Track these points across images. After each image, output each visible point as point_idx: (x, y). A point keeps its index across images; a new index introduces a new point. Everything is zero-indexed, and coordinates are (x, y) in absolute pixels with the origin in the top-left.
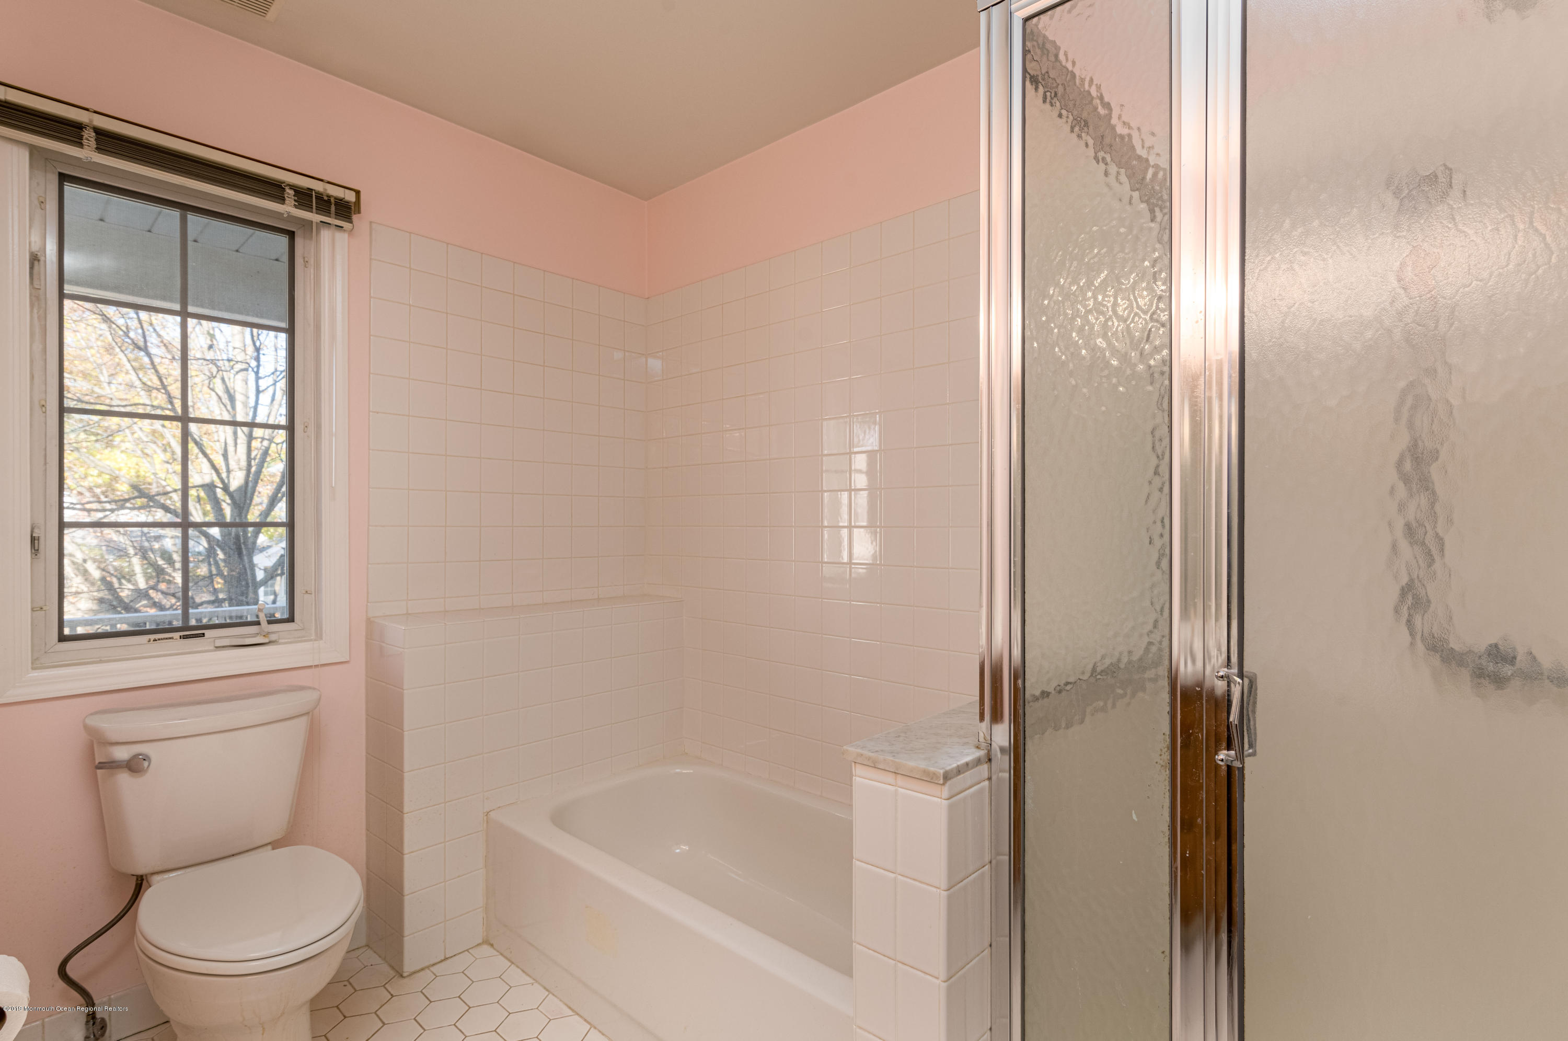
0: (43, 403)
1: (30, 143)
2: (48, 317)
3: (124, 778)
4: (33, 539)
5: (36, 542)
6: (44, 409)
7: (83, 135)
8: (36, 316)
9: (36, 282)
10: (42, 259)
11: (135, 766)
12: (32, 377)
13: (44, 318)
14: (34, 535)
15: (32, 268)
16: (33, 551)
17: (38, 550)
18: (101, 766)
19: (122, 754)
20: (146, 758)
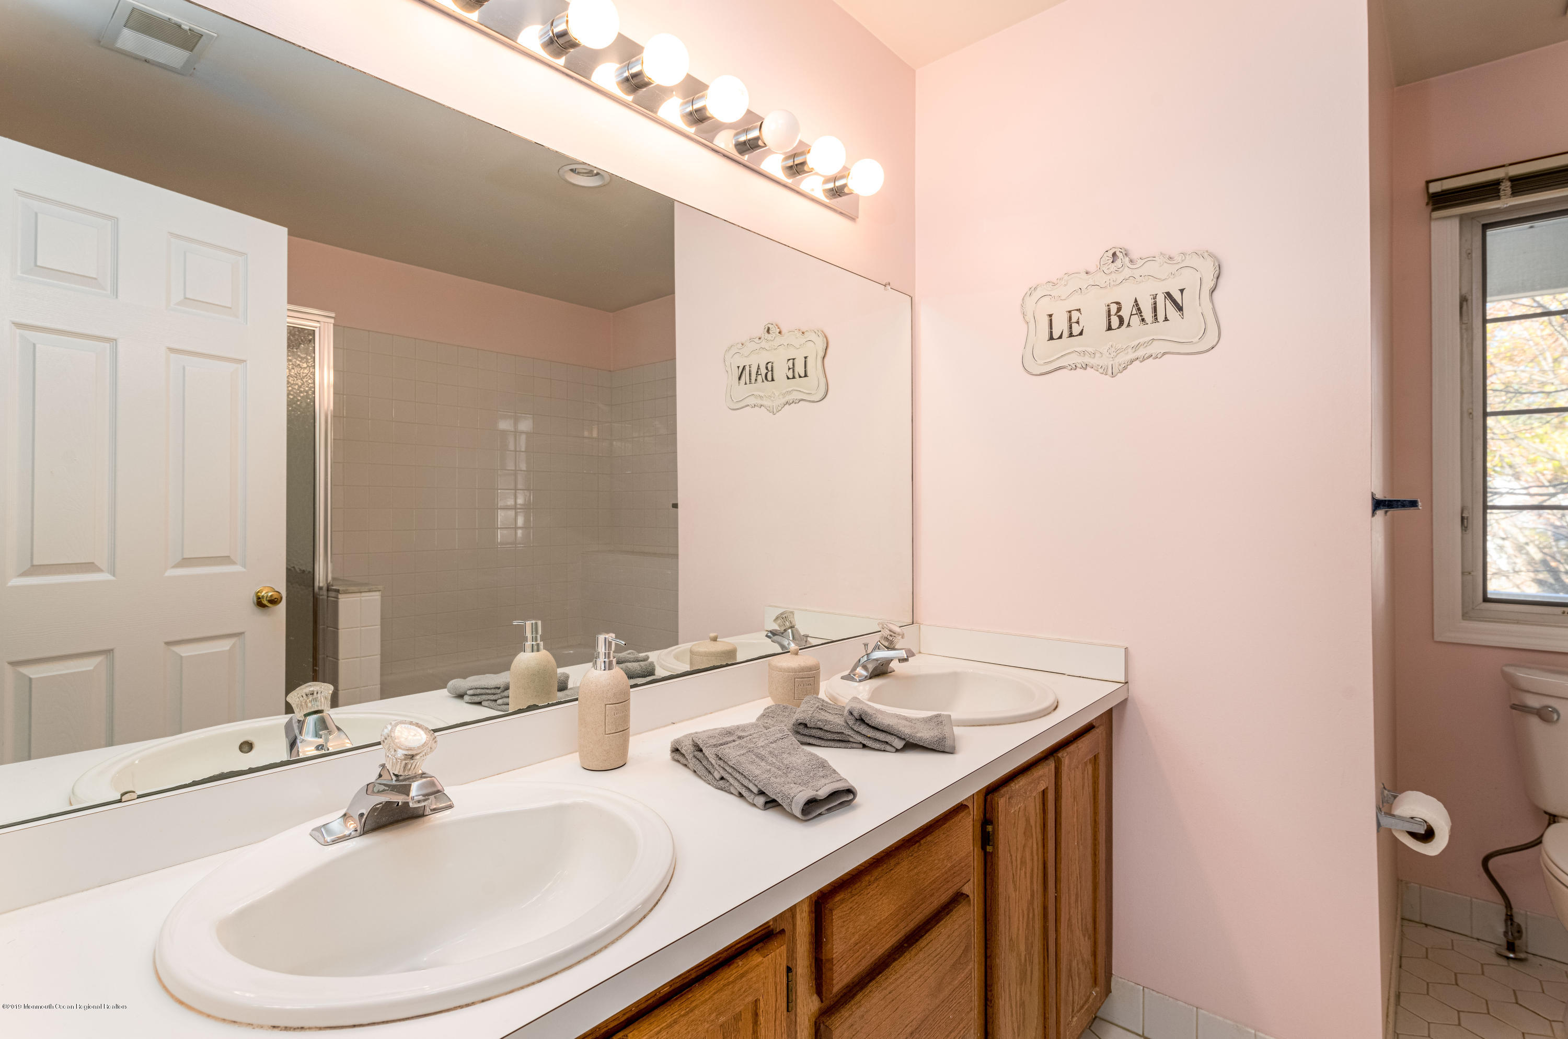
0: (1470, 411)
1: (1459, 213)
2: (1475, 343)
3: (1534, 721)
4: (1463, 519)
5: (1465, 521)
6: (1471, 416)
7: (1500, 189)
8: (1465, 344)
9: (1465, 319)
10: (1469, 298)
11: (1546, 715)
12: (1462, 392)
13: (1471, 344)
14: (1463, 515)
15: (1461, 307)
16: (1463, 528)
17: (1467, 527)
18: (1514, 707)
19: (1534, 702)
20: (1555, 711)
